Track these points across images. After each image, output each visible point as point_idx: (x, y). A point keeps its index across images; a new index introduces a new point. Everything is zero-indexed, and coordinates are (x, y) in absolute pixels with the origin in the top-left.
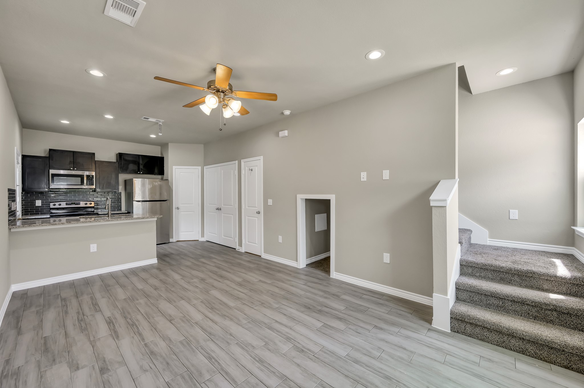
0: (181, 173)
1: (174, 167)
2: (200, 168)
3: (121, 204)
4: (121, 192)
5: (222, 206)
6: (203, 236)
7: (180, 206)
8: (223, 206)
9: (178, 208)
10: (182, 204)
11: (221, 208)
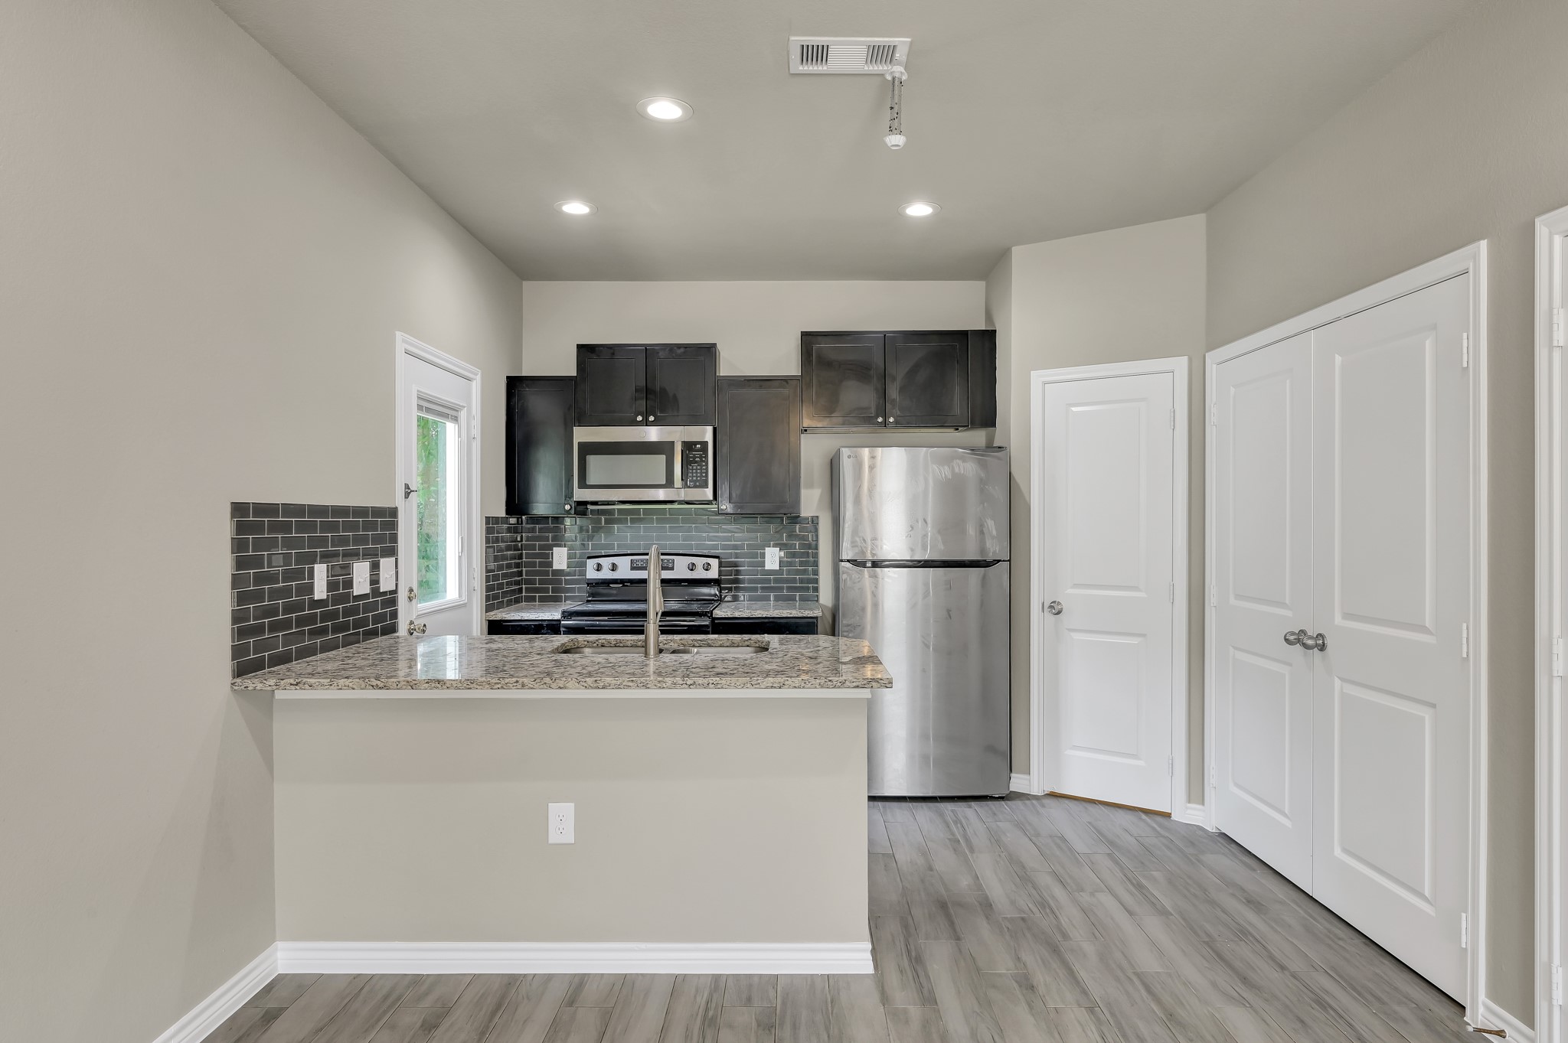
0: (1074, 409)
1: (1037, 377)
2: (1180, 365)
3: (816, 573)
4: (817, 517)
5: (1336, 624)
6: (1196, 791)
7: (1068, 595)
8: (1338, 620)
9: (1055, 609)
10: (1076, 586)
11: (1320, 636)
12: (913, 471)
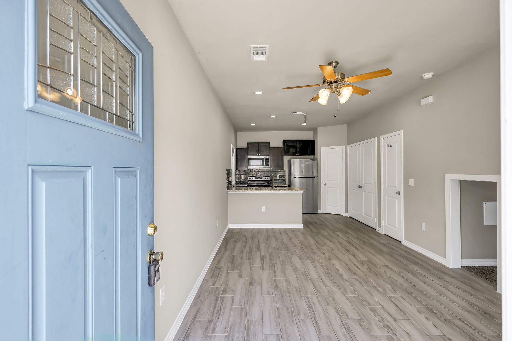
0: (327, 153)
1: (322, 148)
2: (344, 147)
3: (285, 179)
4: (285, 170)
6: (347, 212)
8: (363, 184)
9: (325, 184)
10: (328, 180)
11: (362, 186)
12: (300, 164)
